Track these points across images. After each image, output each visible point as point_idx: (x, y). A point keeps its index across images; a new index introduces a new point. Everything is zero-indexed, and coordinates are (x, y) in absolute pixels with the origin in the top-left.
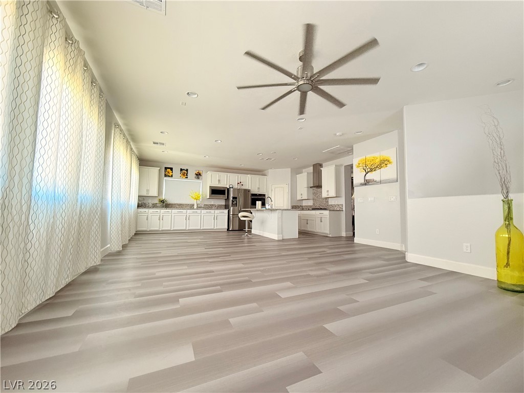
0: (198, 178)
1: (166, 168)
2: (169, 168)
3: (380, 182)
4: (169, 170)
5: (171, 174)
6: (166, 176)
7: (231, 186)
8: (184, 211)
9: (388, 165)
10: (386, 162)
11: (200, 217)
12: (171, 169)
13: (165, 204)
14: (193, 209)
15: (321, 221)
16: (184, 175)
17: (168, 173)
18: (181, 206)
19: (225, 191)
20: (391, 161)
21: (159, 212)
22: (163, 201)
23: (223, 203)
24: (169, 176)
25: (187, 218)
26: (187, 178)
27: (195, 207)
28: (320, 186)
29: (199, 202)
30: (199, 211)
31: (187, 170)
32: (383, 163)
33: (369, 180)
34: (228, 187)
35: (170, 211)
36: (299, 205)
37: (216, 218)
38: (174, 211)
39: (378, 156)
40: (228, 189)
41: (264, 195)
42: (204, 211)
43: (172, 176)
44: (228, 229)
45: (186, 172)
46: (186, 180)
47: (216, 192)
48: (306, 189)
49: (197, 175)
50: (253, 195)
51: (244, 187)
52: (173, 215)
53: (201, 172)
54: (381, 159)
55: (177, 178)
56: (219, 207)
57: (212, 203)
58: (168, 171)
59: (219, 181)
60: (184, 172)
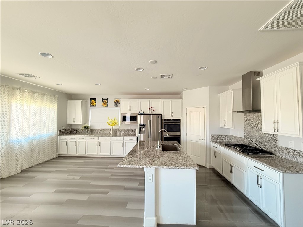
0: (117, 106)
1: (91, 99)
2: (93, 99)
4: (93, 101)
5: (95, 104)
6: (91, 106)
7: (141, 112)
12: (95, 100)
16: (105, 104)
17: (93, 103)
18: (102, 131)
19: (136, 117)
21: (76, 139)
24: (93, 106)
26: (108, 106)
29: (118, 128)
30: (109, 138)
34: (139, 113)
35: (84, 137)
36: (223, 134)
41: (179, 120)
43: (96, 105)
45: (106, 101)
46: (107, 108)
48: (231, 114)
49: (115, 103)
50: (165, 120)
53: (118, 100)
55: (99, 107)
57: (129, 128)
59: (130, 107)
60: (105, 101)
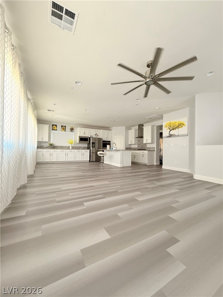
0: (72, 131)
1: (53, 125)
3: (178, 136)
5: (56, 128)
6: (53, 129)
7: (91, 136)
8: (65, 150)
9: (183, 127)
10: (182, 125)
11: (74, 153)
12: (56, 126)
13: (52, 146)
14: (69, 149)
15: (143, 157)
18: (62, 148)
19: (88, 139)
20: (185, 124)
21: (50, 151)
22: (51, 145)
23: (86, 146)
24: (55, 130)
25: (66, 155)
27: (71, 148)
28: (142, 137)
29: (72, 145)
30: (73, 150)
31: (65, 127)
32: (180, 125)
33: (172, 134)
34: (90, 137)
35: (56, 150)
36: (130, 147)
37: (83, 155)
38: (59, 150)
39: (177, 121)
40: (89, 138)
41: (110, 141)
42: (76, 151)
44: (90, 161)
46: (65, 132)
47: (83, 139)
48: (134, 138)
49: (71, 129)
50: (104, 141)
51: (99, 137)
52: (58, 153)
53: (73, 128)
54: (179, 123)
55: (59, 131)
56: (84, 148)
57: (80, 146)
58: (54, 127)
59: (84, 133)
60: (64, 128)
